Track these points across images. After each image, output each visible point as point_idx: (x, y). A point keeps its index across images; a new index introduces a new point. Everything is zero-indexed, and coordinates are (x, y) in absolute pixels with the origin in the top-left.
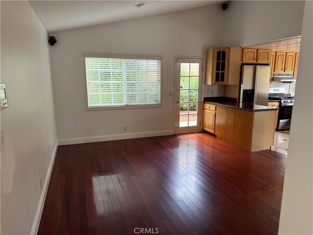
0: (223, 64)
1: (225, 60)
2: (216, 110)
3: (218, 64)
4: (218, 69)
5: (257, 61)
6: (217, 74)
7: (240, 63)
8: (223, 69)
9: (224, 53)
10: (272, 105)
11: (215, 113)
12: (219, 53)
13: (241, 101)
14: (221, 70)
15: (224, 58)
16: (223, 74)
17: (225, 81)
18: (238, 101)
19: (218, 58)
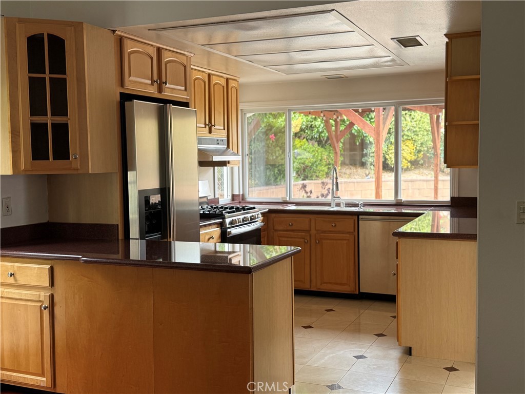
0: (60, 88)
1: (65, 73)
2: (52, 283)
3: (36, 87)
4: (36, 107)
5: (160, 90)
6: (38, 131)
7: (115, 93)
8: (61, 108)
9: (57, 44)
10: (207, 237)
11: (52, 297)
12: (34, 42)
13: (134, 231)
14: (53, 114)
15: (59, 65)
16: (61, 131)
17: (72, 157)
18: (121, 236)
19: (35, 64)
